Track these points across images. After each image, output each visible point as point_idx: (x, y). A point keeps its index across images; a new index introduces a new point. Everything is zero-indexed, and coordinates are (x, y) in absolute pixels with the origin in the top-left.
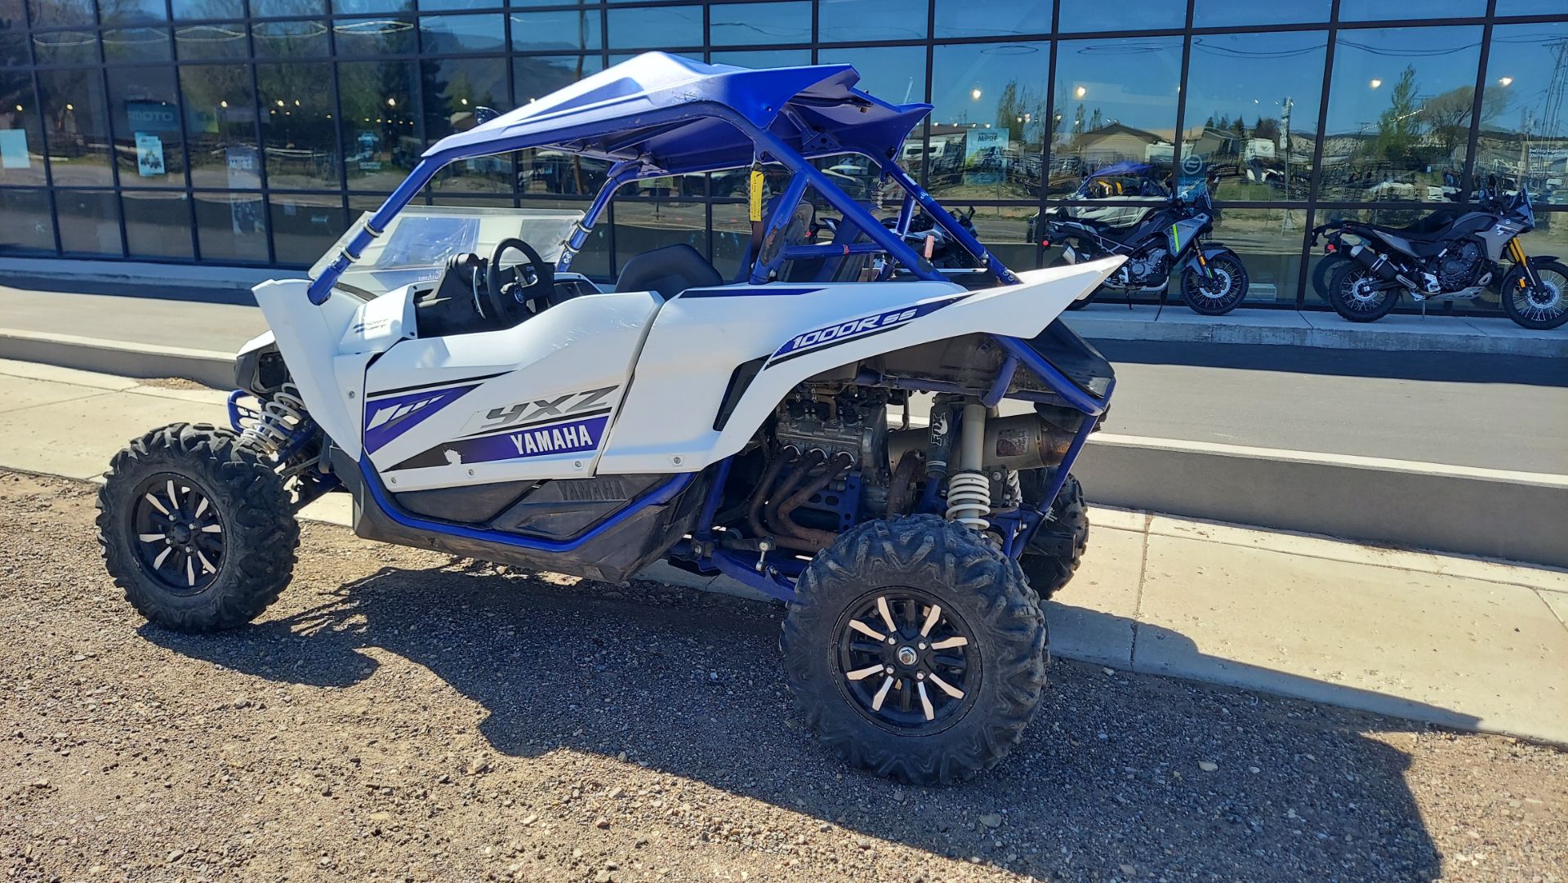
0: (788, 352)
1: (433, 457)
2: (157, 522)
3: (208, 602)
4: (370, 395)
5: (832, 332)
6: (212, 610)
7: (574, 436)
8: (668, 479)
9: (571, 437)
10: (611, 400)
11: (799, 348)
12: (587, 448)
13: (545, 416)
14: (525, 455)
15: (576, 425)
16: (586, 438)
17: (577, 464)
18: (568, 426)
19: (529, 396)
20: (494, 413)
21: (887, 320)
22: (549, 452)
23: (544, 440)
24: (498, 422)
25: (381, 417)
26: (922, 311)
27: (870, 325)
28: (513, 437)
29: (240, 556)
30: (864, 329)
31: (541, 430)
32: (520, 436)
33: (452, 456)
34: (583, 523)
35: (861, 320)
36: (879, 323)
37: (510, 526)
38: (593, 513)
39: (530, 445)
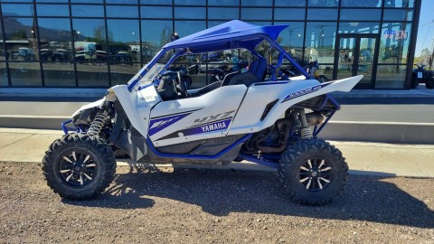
0: (288, 98)
1: (175, 135)
2: (69, 166)
3: (91, 189)
4: (151, 118)
5: (300, 92)
6: (93, 191)
7: (221, 125)
8: (247, 135)
10: (233, 115)
11: (291, 97)
12: (224, 128)
13: (213, 120)
14: (205, 132)
15: (222, 122)
16: (224, 125)
17: (222, 133)
18: (219, 123)
19: (208, 115)
20: (196, 121)
22: (213, 130)
24: (197, 123)
25: (155, 125)
27: (310, 90)
28: (202, 127)
29: (104, 173)
31: (211, 124)
32: (204, 127)
33: (181, 134)
34: (221, 150)
35: (308, 89)
36: (313, 89)
37: (198, 153)
38: (224, 147)
39: (207, 129)
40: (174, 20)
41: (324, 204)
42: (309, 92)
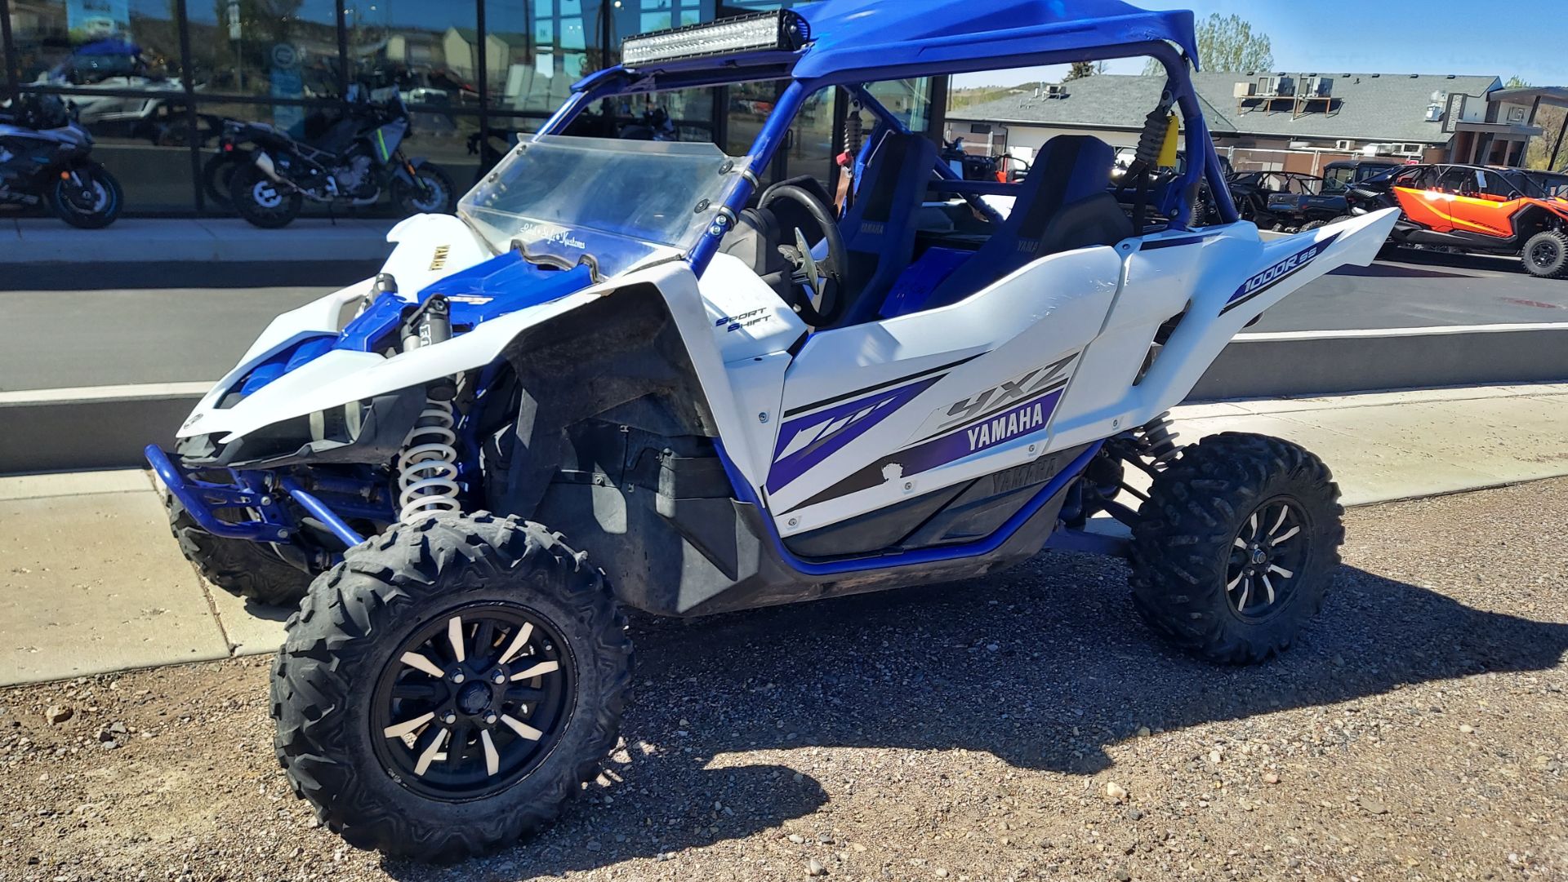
0: (1241, 296)
1: (870, 476)
4: (787, 414)
5: (1270, 273)
7: (1028, 418)
9: (1025, 419)
11: (1250, 291)
12: (1037, 428)
13: (1008, 400)
14: (977, 449)
15: (1033, 405)
16: (1038, 415)
17: (1030, 449)
18: (1025, 407)
19: (996, 381)
20: (958, 407)
21: (1301, 258)
22: (1006, 439)
23: (999, 429)
24: (960, 417)
25: (801, 440)
26: (1319, 248)
27: (1292, 265)
28: (970, 432)
30: (1290, 268)
31: (998, 418)
32: (977, 429)
33: (892, 471)
34: (1007, 515)
35: (1286, 260)
36: (1297, 262)
37: (934, 540)
38: (1020, 500)
39: (985, 438)
42: (1291, 272)
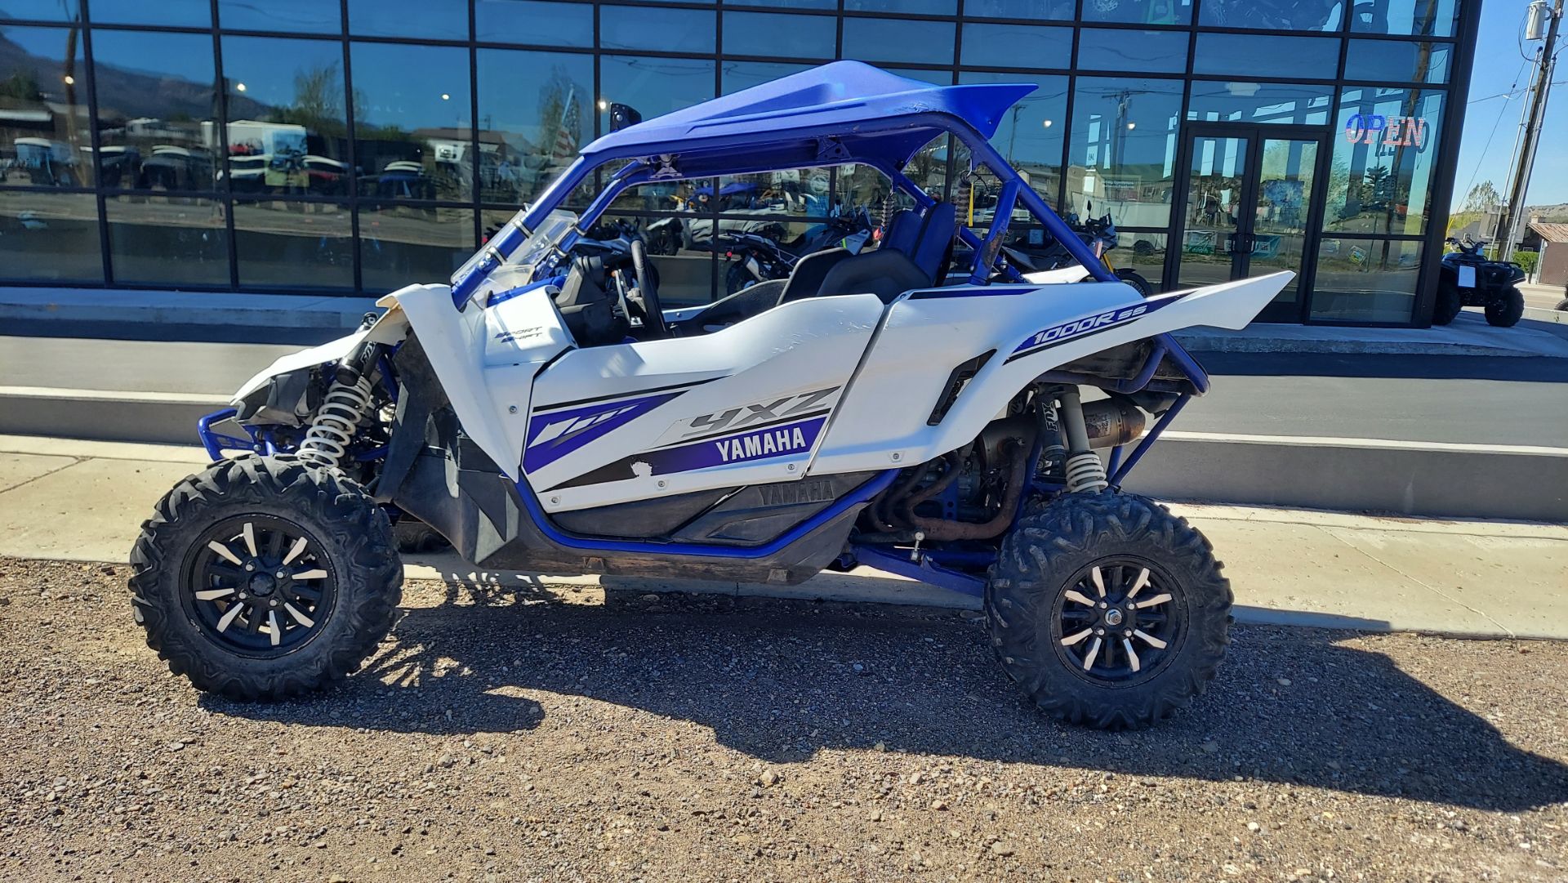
0: (1029, 347)
1: (620, 470)
2: (229, 575)
3: (309, 661)
4: (536, 409)
5: (1072, 328)
6: (316, 669)
7: (787, 439)
8: (881, 474)
9: (783, 440)
10: (830, 402)
11: (1041, 343)
12: (800, 449)
13: (759, 421)
14: (730, 461)
15: (791, 429)
16: (799, 438)
17: (791, 467)
18: (781, 429)
19: (743, 401)
20: (699, 421)
21: (1122, 316)
22: (757, 457)
23: (753, 445)
24: (704, 430)
25: (550, 433)
26: (1152, 307)
27: (1106, 321)
28: (719, 444)
29: (358, 603)
30: (1102, 324)
31: (751, 435)
32: (727, 443)
33: (641, 468)
34: (783, 526)
35: (1098, 316)
36: (1115, 319)
37: (700, 537)
38: (796, 516)
39: (737, 451)
40: (597, 51)
41: (1145, 724)
42: (1104, 328)
